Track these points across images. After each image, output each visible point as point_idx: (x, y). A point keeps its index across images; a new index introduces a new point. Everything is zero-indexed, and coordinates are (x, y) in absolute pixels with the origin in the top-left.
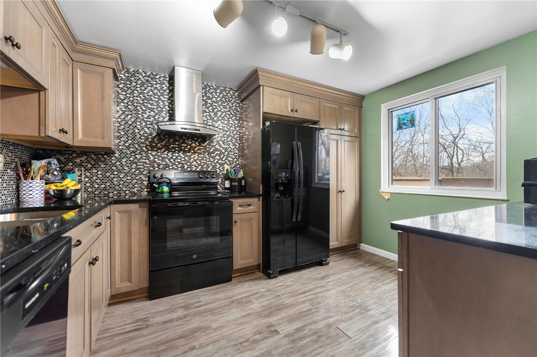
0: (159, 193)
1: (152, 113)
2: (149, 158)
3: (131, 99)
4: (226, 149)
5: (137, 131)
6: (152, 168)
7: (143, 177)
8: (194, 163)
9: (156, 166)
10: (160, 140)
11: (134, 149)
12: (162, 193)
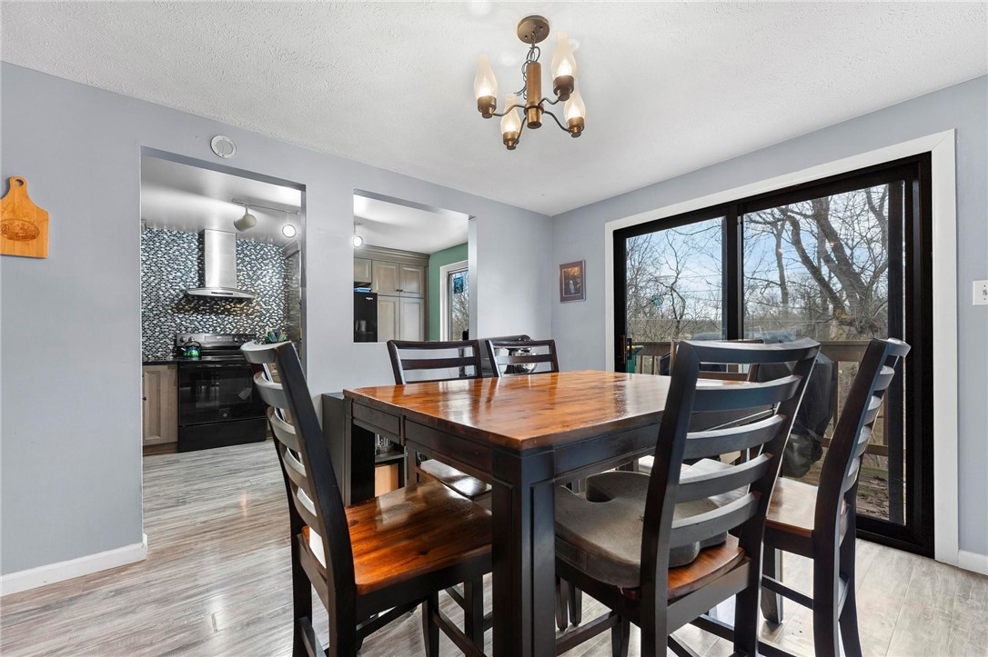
0: (187, 356)
1: (179, 274)
2: (175, 321)
3: (155, 260)
4: (268, 311)
5: (161, 293)
6: (178, 332)
7: (168, 341)
8: (229, 326)
9: (183, 329)
10: (189, 302)
11: (158, 312)
12: (191, 356)
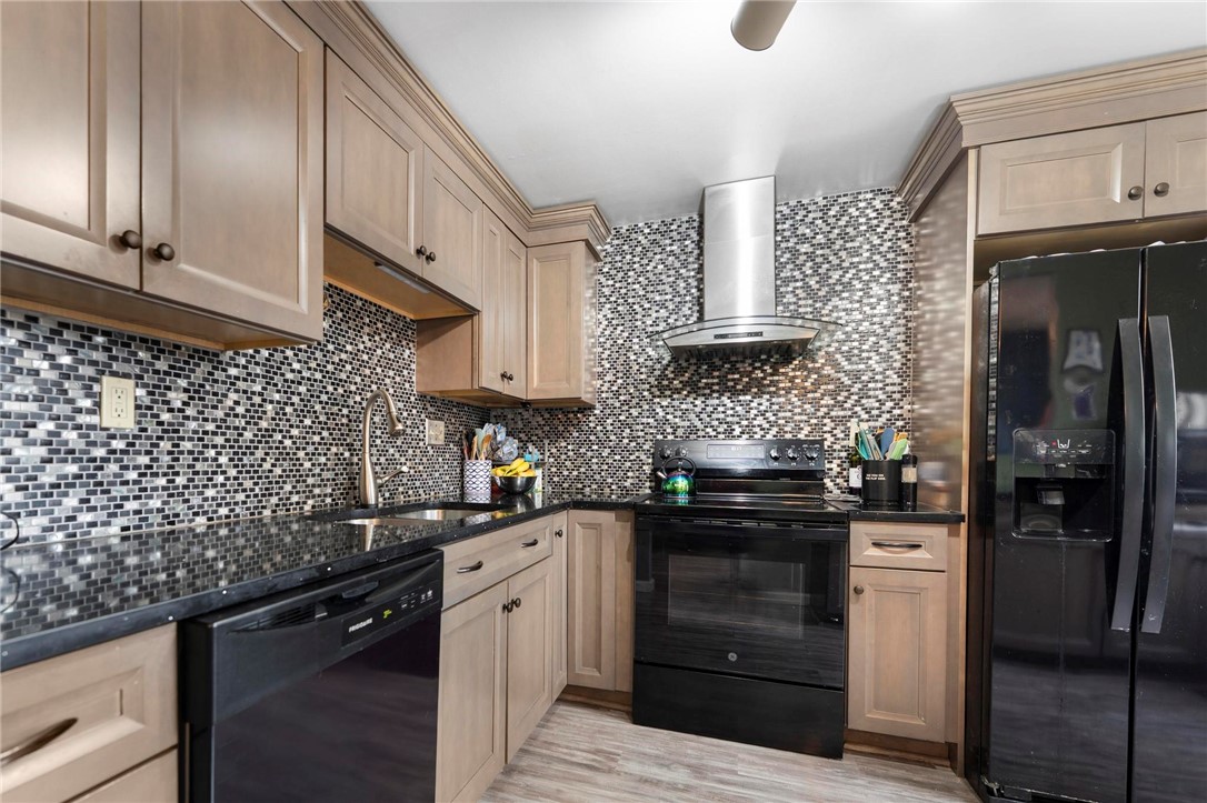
0: (666, 492)
1: (663, 313)
2: (654, 414)
3: (623, 291)
5: (633, 357)
6: (660, 437)
7: (643, 457)
8: (760, 420)
9: (669, 430)
10: (679, 371)
11: (628, 397)
12: (674, 492)
